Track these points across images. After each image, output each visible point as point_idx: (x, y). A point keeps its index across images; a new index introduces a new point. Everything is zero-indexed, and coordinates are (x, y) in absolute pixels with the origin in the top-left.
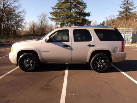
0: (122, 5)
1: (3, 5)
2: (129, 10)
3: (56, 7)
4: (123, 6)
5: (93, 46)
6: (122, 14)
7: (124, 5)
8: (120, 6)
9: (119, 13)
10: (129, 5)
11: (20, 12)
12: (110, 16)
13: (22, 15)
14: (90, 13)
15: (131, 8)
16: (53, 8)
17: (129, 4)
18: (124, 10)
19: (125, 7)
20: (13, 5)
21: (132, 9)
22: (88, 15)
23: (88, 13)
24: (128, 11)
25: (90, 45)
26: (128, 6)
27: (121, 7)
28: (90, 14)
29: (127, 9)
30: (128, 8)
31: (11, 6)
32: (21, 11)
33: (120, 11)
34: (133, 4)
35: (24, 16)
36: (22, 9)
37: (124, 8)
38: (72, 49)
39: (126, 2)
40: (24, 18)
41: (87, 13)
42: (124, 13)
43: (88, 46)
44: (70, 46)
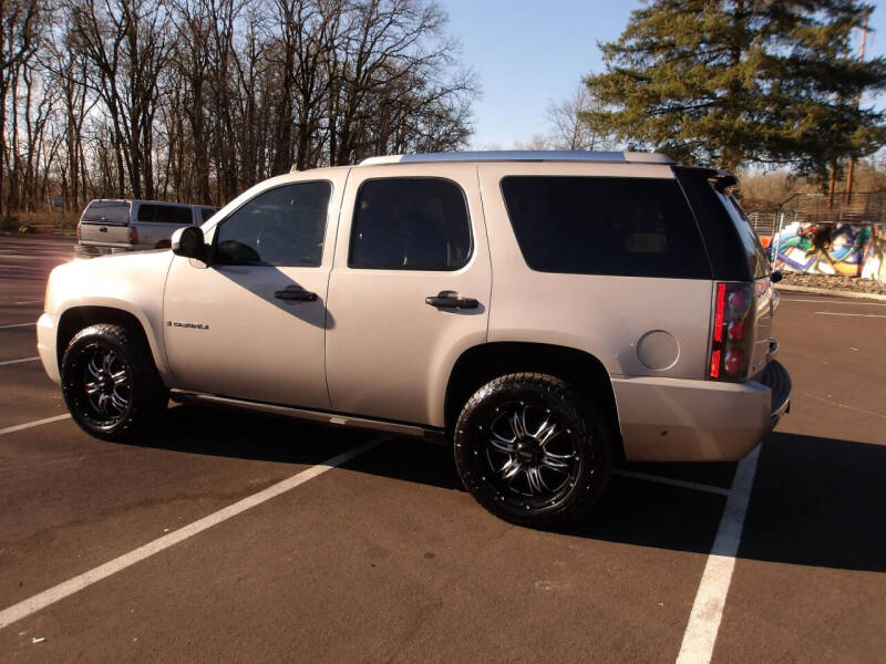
1: (361, 52)
3: (632, 42)
5: (471, 306)
11: (445, 91)
13: (457, 104)
16: (612, 50)
20: (410, 51)
25: (446, 302)
31: (398, 56)
32: (453, 84)
35: (465, 112)
36: (456, 68)
38: (326, 321)
40: (467, 124)
43: (434, 304)
44: (319, 294)
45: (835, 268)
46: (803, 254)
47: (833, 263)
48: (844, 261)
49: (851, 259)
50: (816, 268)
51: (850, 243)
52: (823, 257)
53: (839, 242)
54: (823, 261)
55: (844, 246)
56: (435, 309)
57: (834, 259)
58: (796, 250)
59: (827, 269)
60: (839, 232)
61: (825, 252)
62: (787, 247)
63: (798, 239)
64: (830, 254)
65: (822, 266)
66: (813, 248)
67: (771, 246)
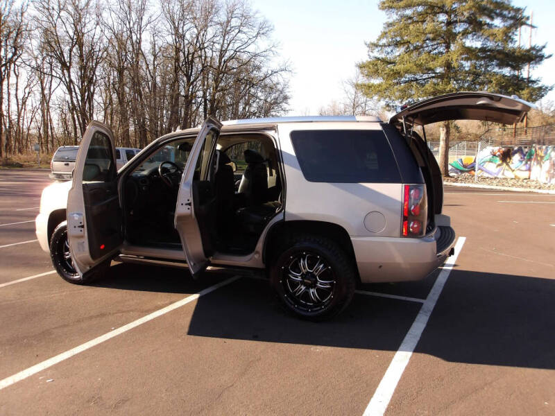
1: (221, 50)
3: (384, 41)
11: (273, 72)
13: (281, 81)
16: (373, 46)
20: (251, 49)
22: (533, 56)
23: (533, 48)
28: (545, 52)
31: (244, 52)
32: (278, 68)
35: (286, 85)
40: (287, 92)
41: (528, 51)
45: (514, 174)
46: (494, 166)
47: (513, 171)
48: (519, 170)
49: (524, 168)
50: (503, 174)
51: (523, 158)
52: (507, 167)
53: (516, 157)
54: (507, 170)
55: (519, 160)
57: (513, 168)
58: (490, 164)
59: (509, 174)
60: (516, 152)
61: (507, 164)
62: (485, 162)
63: (491, 157)
64: (511, 166)
65: (506, 172)
66: (500, 162)
67: (475, 162)
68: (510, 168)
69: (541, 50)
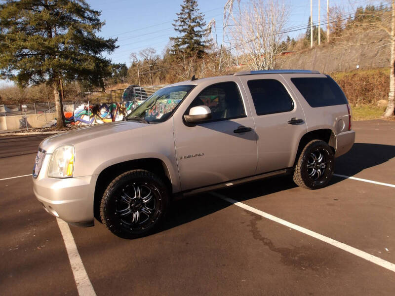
0: (179, 23)
2: (197, 36)
4: (180, 26)
5: (300, 122)
6: (181, 45)
7: (182, 24)
8: (174, 25)
9: (173, 43)
10: (194, 24)
12: (144, 51)
14: (116, 40)
15: (200, 31)
17: (193, 21)
18: (183, 34)
19: (186, 29)
21: (202, 33)
23: (109, 40)
24: (195, 38)
25: (294, 122)
26: (192, 24)
27: (176, 29)
28: (116, 44)
29: (191, 32)
30: (193, 30)
33: (176, 37)
34: (203, 21)
37: (184, 30)
39: (186, 16)
41: (107, 41)
42: (184, 43)
43: (290, 123)
44: (252, 128)
45: (103, 121)
46: (88, 117)
47: (102, 119)
48: (106, 118)
49: (109, 117)
50: (96, 122)
51: (108, 110)
52: (98, 117)
53: (103, 111)
54: (98, 119)
55: (105, 112)
56: (291, 125)
57: (102, 118)
58: (85, 116)
59: (100, 122)
60: (102, 107)
61: (98, 115)
62: (81, 115)
63: (85, 112)
64: (101, 116)
65: (98, 121)
66: (92, 114)
67: (73, 115)
68: (100, 118)
69: (114, 42)
